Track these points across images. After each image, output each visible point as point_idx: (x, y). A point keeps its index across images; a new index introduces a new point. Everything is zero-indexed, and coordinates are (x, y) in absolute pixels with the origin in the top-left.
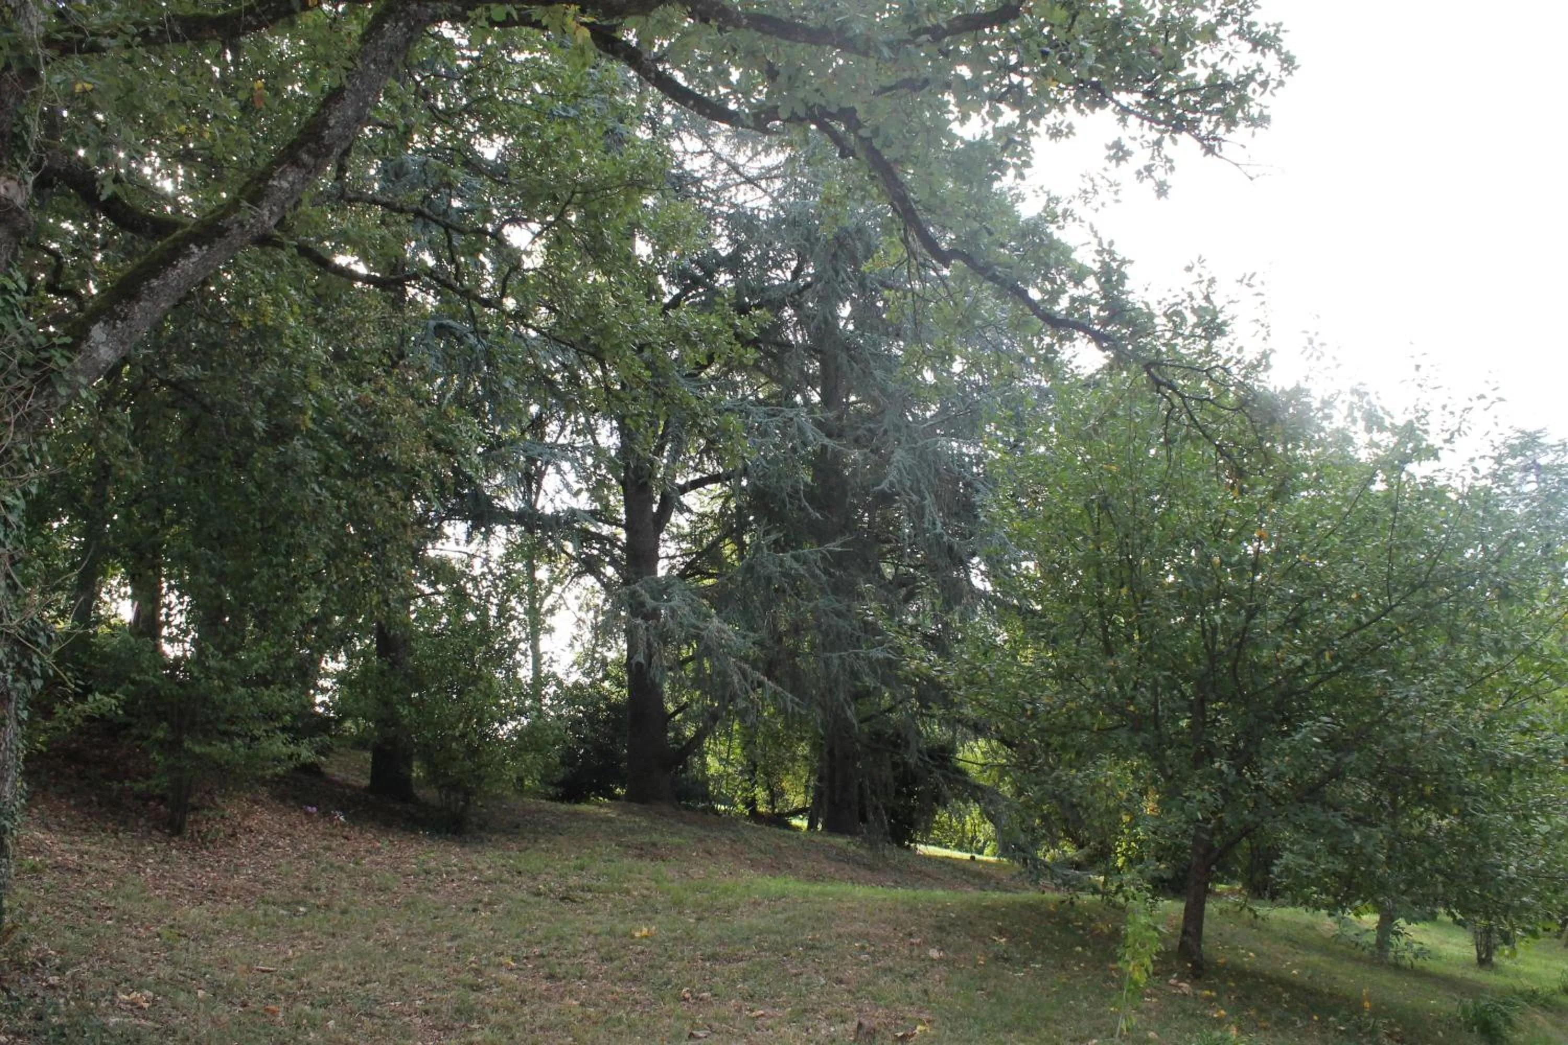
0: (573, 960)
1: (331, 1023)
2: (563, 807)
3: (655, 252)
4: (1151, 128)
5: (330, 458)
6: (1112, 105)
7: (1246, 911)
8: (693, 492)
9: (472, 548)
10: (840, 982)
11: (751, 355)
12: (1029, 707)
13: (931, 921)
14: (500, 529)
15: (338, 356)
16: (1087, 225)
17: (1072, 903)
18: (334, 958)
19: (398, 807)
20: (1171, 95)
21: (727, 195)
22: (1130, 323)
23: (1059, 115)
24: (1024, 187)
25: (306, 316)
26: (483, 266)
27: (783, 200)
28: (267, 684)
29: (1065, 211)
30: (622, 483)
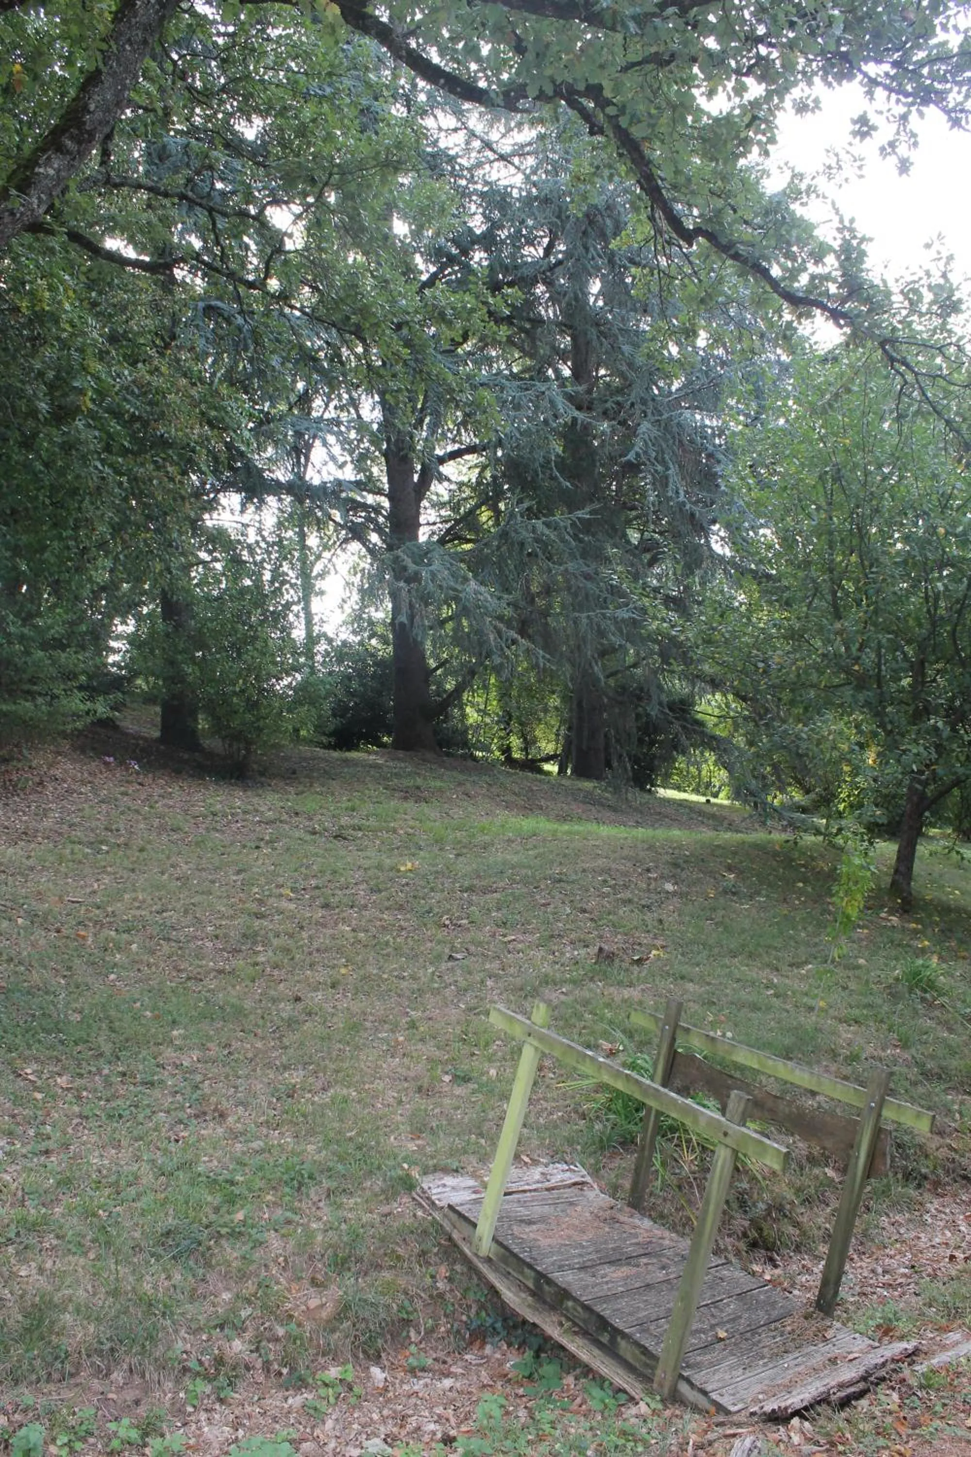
0: (348, 892)
1: (134, 946)
2: (336, 754)
3: (411, 231)
4: (898, 101)
5: (110, 436)
6: (860, 77)
7: (954, 854)
8: (451, 462)
9: (246, 518)
10: (584, 911)
11: (504, 331)
12: (761, 665)
13: (668, 858)
14: (271, 500)
15: (113, 339)
16: (829, 201)
17: (796, 843)
18: (135, 891)
19: (186, 756)
20: (921, 64)
21: (481, 172)
22: (868, 300)
23: (806, 88)
24: (770, 164)
25: (81, 301)
26: (247, 248)
27: (535, 178)
28: (63, 647)
29: (809, 187)
30: (385, 454)
